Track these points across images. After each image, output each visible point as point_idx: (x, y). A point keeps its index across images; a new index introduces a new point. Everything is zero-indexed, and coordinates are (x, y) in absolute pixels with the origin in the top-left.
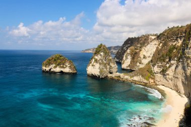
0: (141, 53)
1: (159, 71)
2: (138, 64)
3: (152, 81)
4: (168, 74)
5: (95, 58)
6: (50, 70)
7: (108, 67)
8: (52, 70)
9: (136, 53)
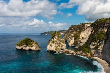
0: (80, 35)
1: (93, 48)
2: (79, 43)
3: (89, 54)
4: (99, 50)
5: (52, 40)
6: (22, 48)
7: (61, 45)
8: (23, 48)
9: (77, 36)
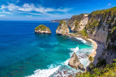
1: (89, 32)
2: (78, 28)
3: (86, 37)
4: (93, 34)
5: (59, 27)
6: (39, 32)
7: (66, 30)
8: (40, 32)
9: (78, 23)
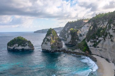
0: (78, 32)
1: (92, 45)
2: (76, 40)
3: (88, 52)
4: (98, 47)
5: (47, 38)
8: (15, 48)
9: (75, 33)
